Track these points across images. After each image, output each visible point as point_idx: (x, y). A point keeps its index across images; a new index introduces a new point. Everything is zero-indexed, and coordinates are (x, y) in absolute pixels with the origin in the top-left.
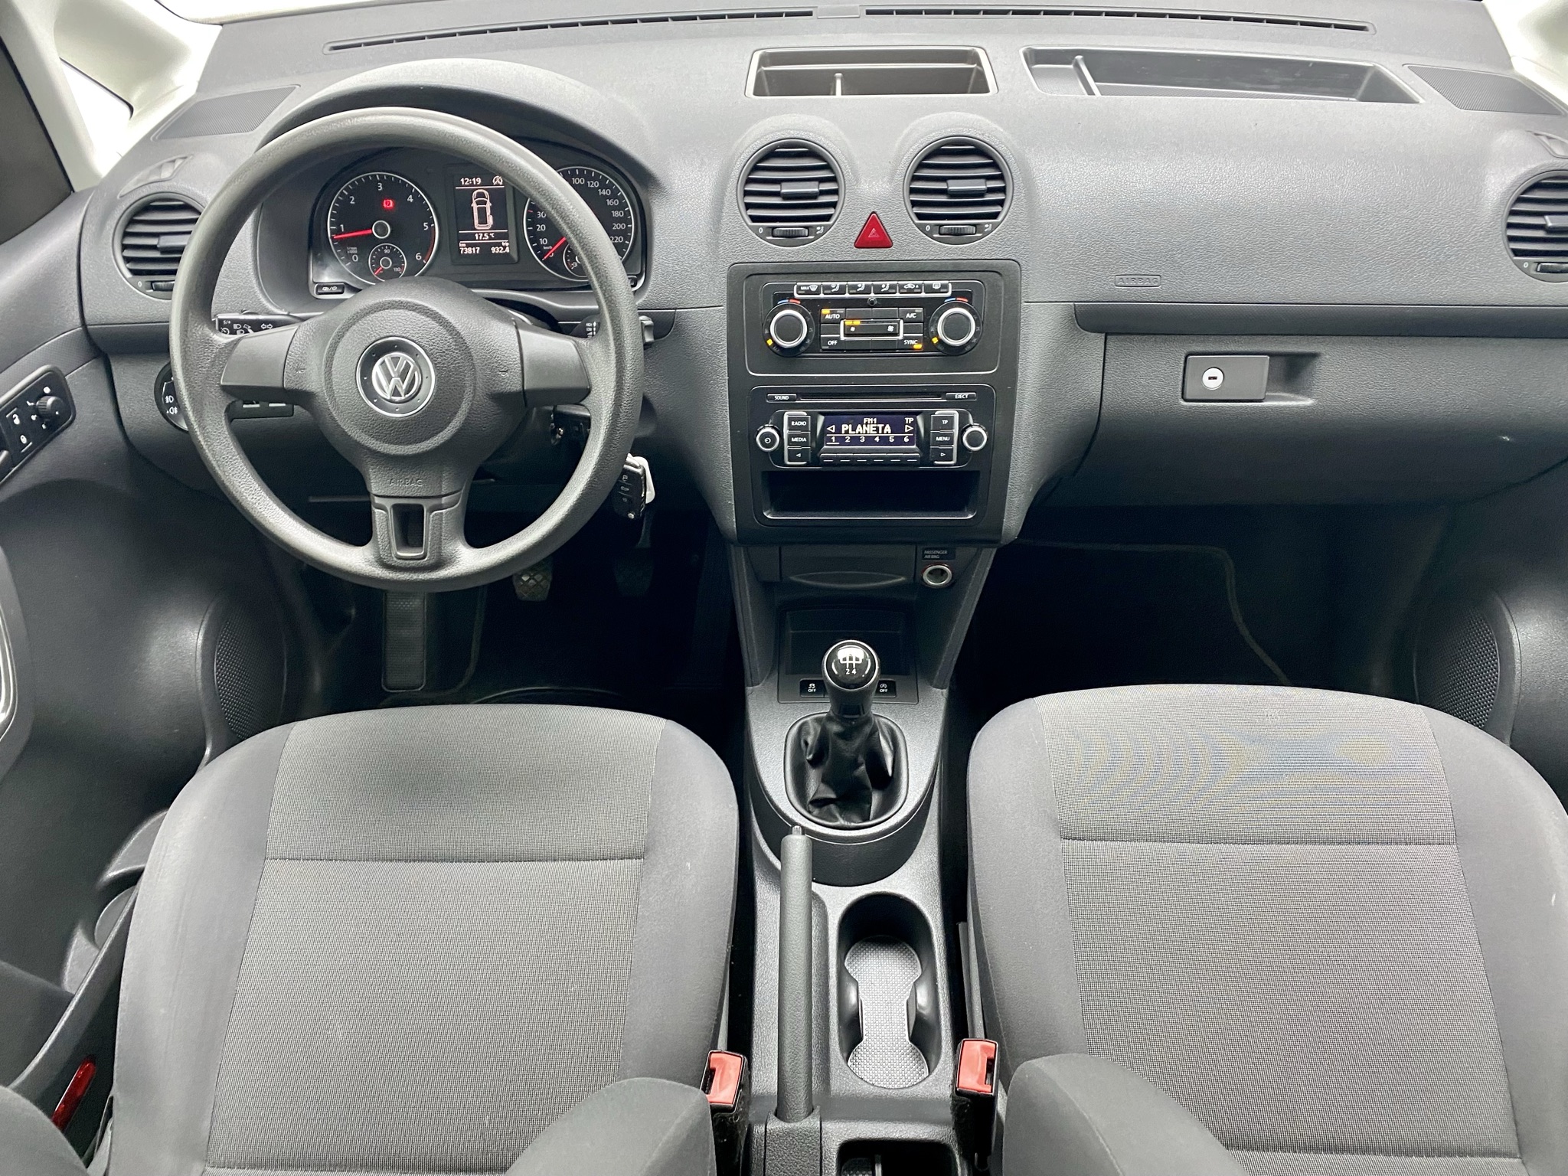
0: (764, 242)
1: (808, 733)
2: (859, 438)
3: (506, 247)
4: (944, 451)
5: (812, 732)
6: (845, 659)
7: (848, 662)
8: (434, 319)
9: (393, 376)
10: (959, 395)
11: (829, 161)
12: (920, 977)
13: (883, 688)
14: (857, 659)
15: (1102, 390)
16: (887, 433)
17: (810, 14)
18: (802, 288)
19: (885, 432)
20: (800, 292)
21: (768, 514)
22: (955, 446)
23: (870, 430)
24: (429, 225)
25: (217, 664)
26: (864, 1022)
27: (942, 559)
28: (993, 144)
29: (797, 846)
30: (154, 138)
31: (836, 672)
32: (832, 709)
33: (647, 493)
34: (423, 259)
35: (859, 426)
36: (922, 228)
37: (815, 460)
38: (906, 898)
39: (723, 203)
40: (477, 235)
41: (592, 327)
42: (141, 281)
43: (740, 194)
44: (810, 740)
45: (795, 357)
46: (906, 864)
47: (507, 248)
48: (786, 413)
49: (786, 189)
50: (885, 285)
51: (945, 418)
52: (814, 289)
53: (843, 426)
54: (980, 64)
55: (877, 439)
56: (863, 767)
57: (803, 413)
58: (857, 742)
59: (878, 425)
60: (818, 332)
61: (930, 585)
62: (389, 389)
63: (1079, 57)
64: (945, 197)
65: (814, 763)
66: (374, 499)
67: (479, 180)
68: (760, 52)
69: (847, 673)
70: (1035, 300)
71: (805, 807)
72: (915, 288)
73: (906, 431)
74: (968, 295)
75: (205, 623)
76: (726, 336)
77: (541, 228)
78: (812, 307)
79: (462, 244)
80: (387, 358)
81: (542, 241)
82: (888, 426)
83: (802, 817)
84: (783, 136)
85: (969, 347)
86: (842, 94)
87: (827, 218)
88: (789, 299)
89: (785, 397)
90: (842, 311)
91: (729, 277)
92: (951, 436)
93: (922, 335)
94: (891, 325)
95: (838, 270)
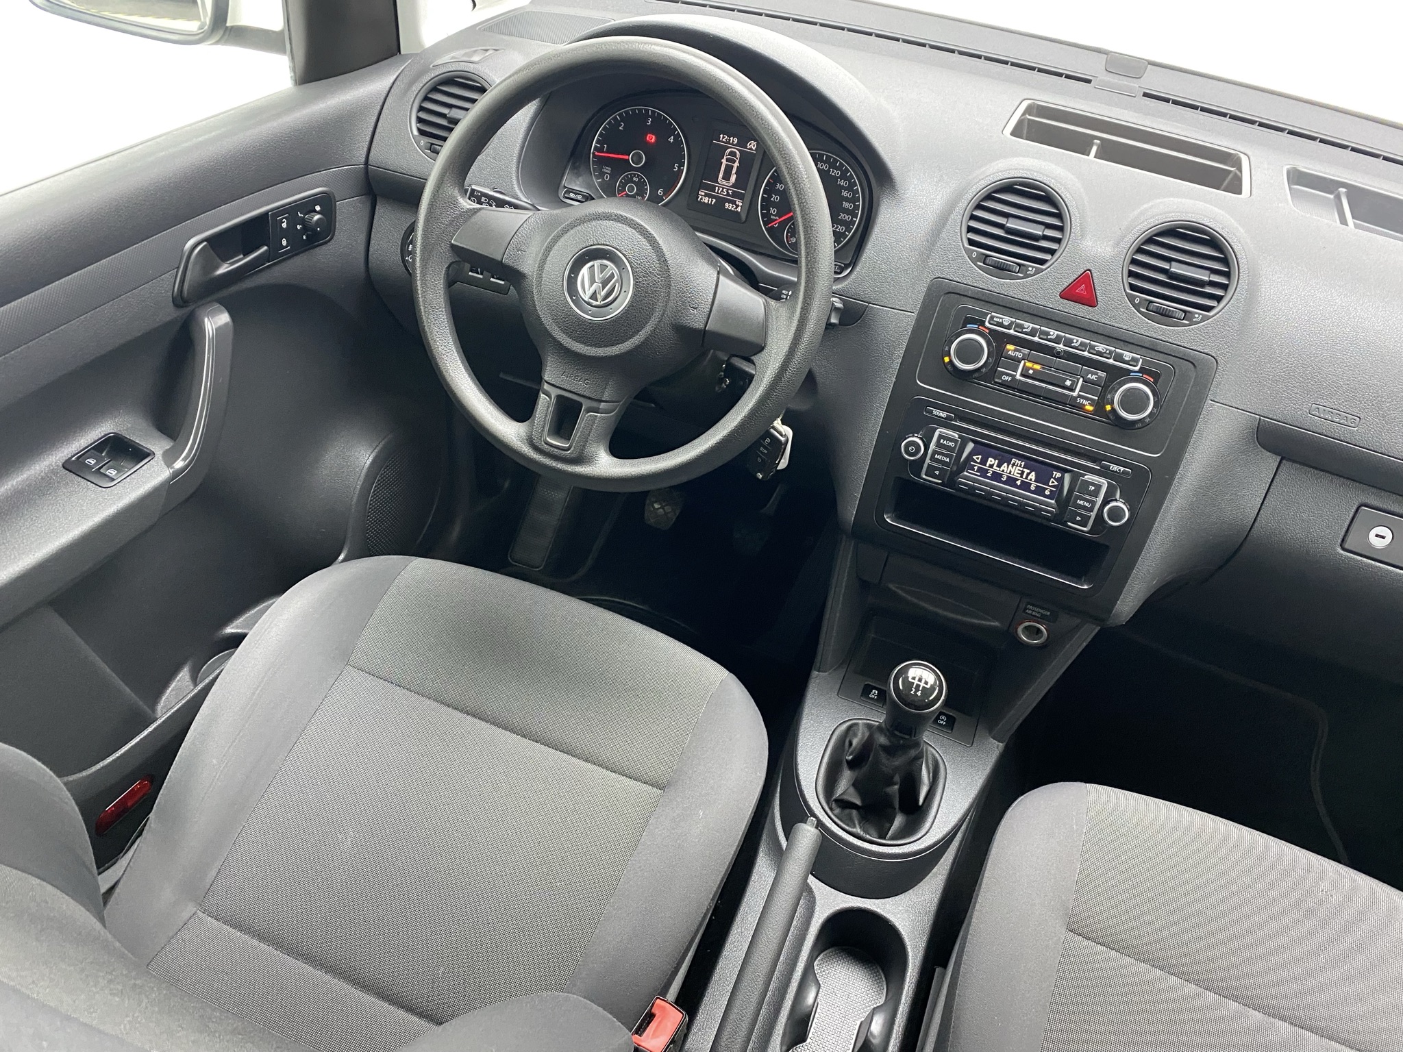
0: (973, 265)
1: (855, 735)
2: (1001, 475)
3: (738, 206)
4: (1080, 515)
5: (860, 734)
6: (914, 678)
7: (916, 682)
8: (649, 241)
9: (597, 281)
10: (1114, 467)
11: (1062, 210)
12: (882, 1005)
13: (942, 720)
14: (926, 683)
15: (1259, 511)
16: (1031, 480)
17: (1089, 81)
18: (995, 319)
19: (1029, 478)
20: (991, 322)
21: (887, 518)
22: (1093, 515)
23: (1015, 471)
24: (679, 167)
25: (375, 487)
26: (814, 1025)
27: (1042, 619)
28: (1230, 240)
29: (807, 834)
30: (480, 29)
31: (901, 688)
32: (885, 721)
33: (782, 460)
34: (664, 194)
36: (1131, 299)
37: (951, 481)
38: (895, 926)
39: (947, 219)
40: (717, 188)
41: (787, 295)
42: (424, 141)
43: (967, 216)
44: (855, 742)
45: (966, 380)
46: (906, 893)
47: (740, 208)
48: (939, 430)
49: (1012, 224)
50: (1077, 340)
51: (1093, 484)
52: (1006, 323)
53: (990, 459)
54: (1240, 170)
55: (1019, 483)
56: (896, 787)
57: (955, 435)
58: (898, 762)
59: (1024, 470)
60: (997, 364)
61: (1020, 638)
62: (589, 292)
63: (1343, 190)
64: (1164, 276)
65: (852, 765)
66: (544, 384)
67: (736, 141)
68: (1030, 102)
69: (912, 692)
70: (1221, 401)
71: (828, 803)
72: (1105, 353)
73: (1050, 484)
74: (1156, 376)
75: (378, 448)
76: (907, 341)
77: (775, 198)
78: (998, 340)
79: (702, 193)
80: (597, 263)
81: (772, 210)
82: (1033, 473)
83: (822, 810)
84: (1025, 176)
85: (1140, 425)
86: (1095, 157)
87: (1043, 262)
88: (979, 325)
89: (943, 414)
90: (1026, 351)
91: (929, 289)
92: (1093, 503)
93: (1097, 398)
94: (1070, 380)
95: (1035, 313)
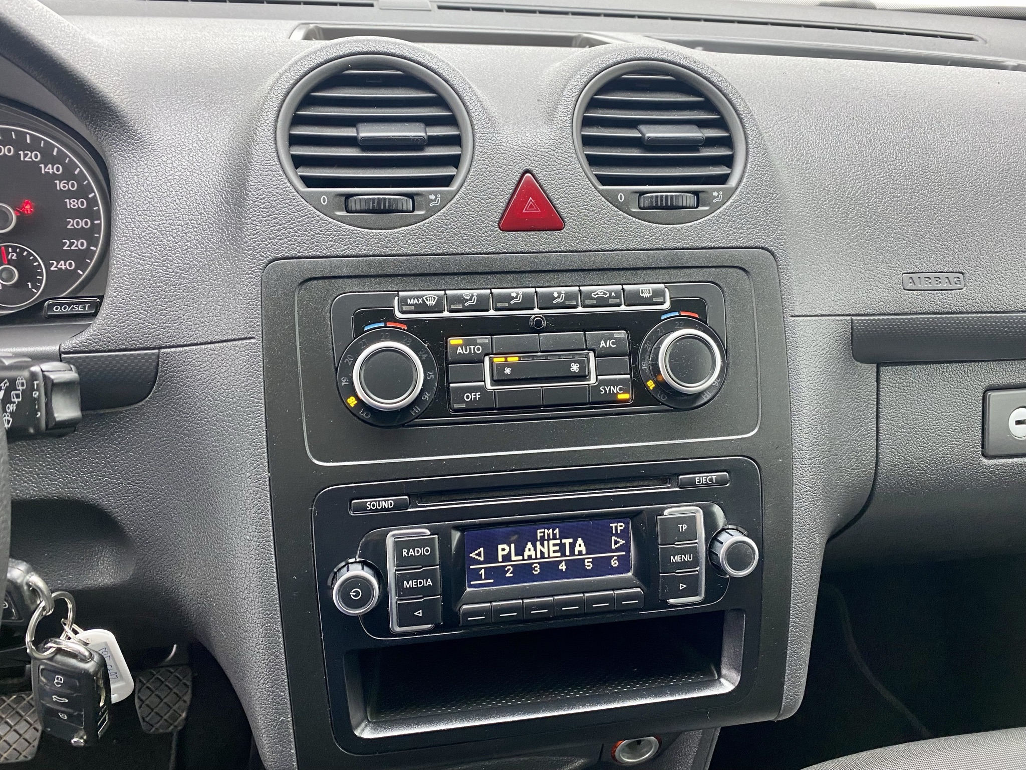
0: (331, 221)
2: (529, 567)
4: (683, 580)
10: (702, 478)
16: (580, 553)
17: (371, 5)
18: (409, 301)
19: (576, 553)
20: (405, 308)
22: (702, 569)
23: (550, 550)
35: (529, 545)
36: (611, 199)
37: (450, 617)
39: (248, 157)
43: (283, 139)
45: (403, 425)
48: (390, 534)
49: (366, 132)
50: (558, 292)
51: (682, 520)
53: (500, 547)
55: (563, 567)
57: (423, 531)
59: (563, 541)
60: (444, 379)
61: (625, 762)
64: (639, 150)
68: (310, 25)
70: (802, 313)
72: (610, 297)
73: (614, 547)
74: (699, 306)
76: (263, 395)
78: (430, 335)
82: (580, 541)
84: (356, 51)
85: (711, 397)
87: (446, 181)
88: (385, 322)
89: (387, 503)
90: (485, 339)
91: (264, 284)
92: (694, 551)
93: (628, 376)
94: (575, 362)
95: (472, 269)
